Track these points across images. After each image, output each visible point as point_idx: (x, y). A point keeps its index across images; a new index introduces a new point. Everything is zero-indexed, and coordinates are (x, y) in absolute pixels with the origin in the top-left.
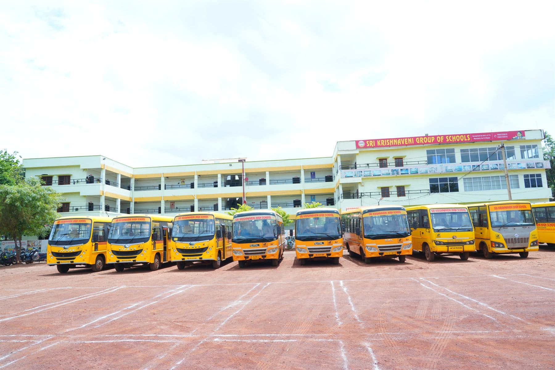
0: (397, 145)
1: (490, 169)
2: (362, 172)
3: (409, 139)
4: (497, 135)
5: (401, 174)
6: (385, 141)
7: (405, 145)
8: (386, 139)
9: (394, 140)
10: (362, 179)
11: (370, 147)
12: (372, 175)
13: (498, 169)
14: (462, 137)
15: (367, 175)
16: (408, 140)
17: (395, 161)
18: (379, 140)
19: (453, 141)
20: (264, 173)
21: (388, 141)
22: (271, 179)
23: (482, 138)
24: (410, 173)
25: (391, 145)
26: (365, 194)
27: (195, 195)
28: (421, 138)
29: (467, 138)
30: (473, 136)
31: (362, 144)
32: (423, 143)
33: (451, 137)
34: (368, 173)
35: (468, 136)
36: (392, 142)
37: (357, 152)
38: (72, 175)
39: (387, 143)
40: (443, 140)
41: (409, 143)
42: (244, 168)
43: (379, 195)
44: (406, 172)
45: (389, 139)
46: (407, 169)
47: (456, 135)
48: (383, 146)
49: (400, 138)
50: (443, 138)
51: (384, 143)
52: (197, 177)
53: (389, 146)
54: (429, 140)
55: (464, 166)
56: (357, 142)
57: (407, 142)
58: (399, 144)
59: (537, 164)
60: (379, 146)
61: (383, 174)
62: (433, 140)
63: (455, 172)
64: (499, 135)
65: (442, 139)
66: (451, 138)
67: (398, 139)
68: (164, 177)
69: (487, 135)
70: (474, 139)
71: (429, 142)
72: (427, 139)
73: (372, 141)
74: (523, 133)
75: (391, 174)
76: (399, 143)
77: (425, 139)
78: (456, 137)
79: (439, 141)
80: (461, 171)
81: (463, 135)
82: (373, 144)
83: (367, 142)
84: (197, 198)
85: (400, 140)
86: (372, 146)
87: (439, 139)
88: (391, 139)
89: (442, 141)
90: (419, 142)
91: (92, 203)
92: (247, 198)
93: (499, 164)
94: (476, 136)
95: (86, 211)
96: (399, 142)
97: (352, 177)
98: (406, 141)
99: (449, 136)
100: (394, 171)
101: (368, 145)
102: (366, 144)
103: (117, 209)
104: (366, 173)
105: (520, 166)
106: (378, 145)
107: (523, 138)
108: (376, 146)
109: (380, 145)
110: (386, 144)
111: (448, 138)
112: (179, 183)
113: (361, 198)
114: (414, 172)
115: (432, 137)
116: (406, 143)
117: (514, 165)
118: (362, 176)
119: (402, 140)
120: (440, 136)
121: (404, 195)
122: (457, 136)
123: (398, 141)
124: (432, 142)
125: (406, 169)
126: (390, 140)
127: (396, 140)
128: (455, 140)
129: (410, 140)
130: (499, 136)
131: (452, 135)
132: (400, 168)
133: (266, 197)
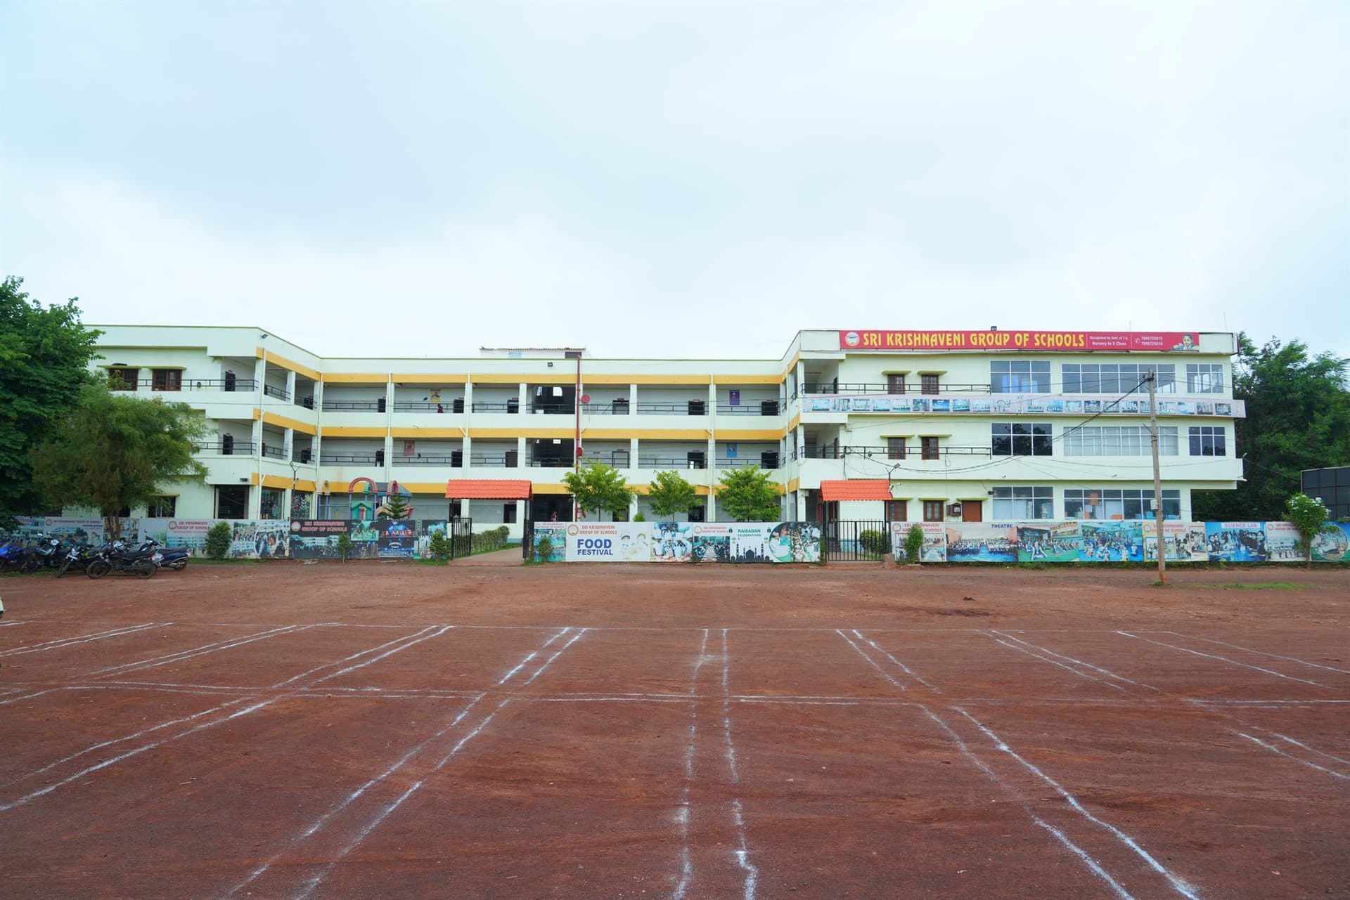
0: (929, 347)
1: (1121, 411)
2: (849, 400)
3: (955, 335)
4: (1141, 338)
5: (934, 410)
6: (904, 335)
7: (945, 347)
8: (907, 332)
9: (924, 335)
10: (849, 416)
11: (870, 347)
12: (871, 410)
13: (1137, 411)
14: (1068, 339)
15: (860, 408)
16: (952, 337)
17: (922, 381)
18: (890, 332)
19: (1049, 345)
20: (626, 388)
21: (910, 335)
22: (640, 401)
23: (1109, 344)
24: (951, 411)
25: (915, 345)
26: (854, 450)
27: (465, 430)
28: (980, 335)
29: (1078, 341)
30: (1091, 338)
31: (853, 340)
32: (984, 344)
33: (1044, 336)
34: (864, 403)
35: (1081, 336)
36: (919, 339)
37: (842, 356)
38: (185, 369)
39: (907, 341)
40: (1027, 342)
41: (955, 344)
42: (581, 372)
43: (884, 453)
44: (945, 407)
45: (913, 332)
46: (947, 401)
47: (1056, 333)
48: (897, 347)
49: (937, 332)
50: (1027, 337)
51: (902, 341)
52: (471, 387)
53: (912, 348)
54: (998, 341)
55: (1068, 402)
56: (843, 334)
57: (950, 342)
58: (932, 345)
59: (1218, 407)
60: (890, 347)
61: (894, 409)
62: (1006, 341)
63: (1048, 412)
64: (1145, 338)
65: (1026, 340)
66: (1045, 340)
67: (931, 333)
68: (395, 383)
69: (1121, 338)
70: (1094, 343)
71: (997, 344)
72: (995, 336)
73: (875, 335)
74: (1195, 337)
75: (912, 410)
76: (934, 343)
77: (990, 338)
78: (1055, 337)
79: (1019, 344)
80: (1060, 411)
81: (1071, 333)
82: (877, 341)
83: (865, 335)
84: (468, 437)
85: (935, 335)
86: (876, 345)
87: (1018, 338)
88: (917, 332)
89: (1025, 345)
90: (975, 344)
91: (231, 435)
92: (584, 441)
93: (1141, 402)
94: (1098, 338)
95: (218, 454)
96: (934, 340)
97: (828, 410)
98: (948, 339)
99: (1040, 333)
100: (918, 403)
101: (866, 343)
102: (862, 340)
103: (285, 453)
104: (858, 403)
105: (1182, 408)
106: (888, 344)
107: (1195, 348)
108: (884, 346)
109: (892, 344)
110: (905, 344)
111: (1039, 338)
112: (426, 399)
113: (843, 457)
114: (962, 408)
115: (1005, 335)
116: (949, 344)
117: (1170, 406)
118: (848, 410)
119: (940, 335)
120: (1022, 333)
121: (936, 456)
122: (1058, 336)
123: (932, 337)
124: (1005, 344)
125: (945, 401)
126: (915, 335)
127: (928, 335)
128: (1053, 345)
129: (957, 338)
130: (1145, 341)
131: (1046, 333)
132: (930, 397)
133: (628, 442)
